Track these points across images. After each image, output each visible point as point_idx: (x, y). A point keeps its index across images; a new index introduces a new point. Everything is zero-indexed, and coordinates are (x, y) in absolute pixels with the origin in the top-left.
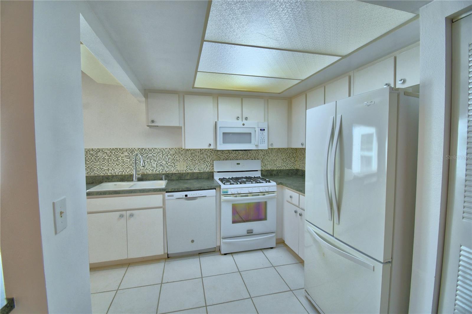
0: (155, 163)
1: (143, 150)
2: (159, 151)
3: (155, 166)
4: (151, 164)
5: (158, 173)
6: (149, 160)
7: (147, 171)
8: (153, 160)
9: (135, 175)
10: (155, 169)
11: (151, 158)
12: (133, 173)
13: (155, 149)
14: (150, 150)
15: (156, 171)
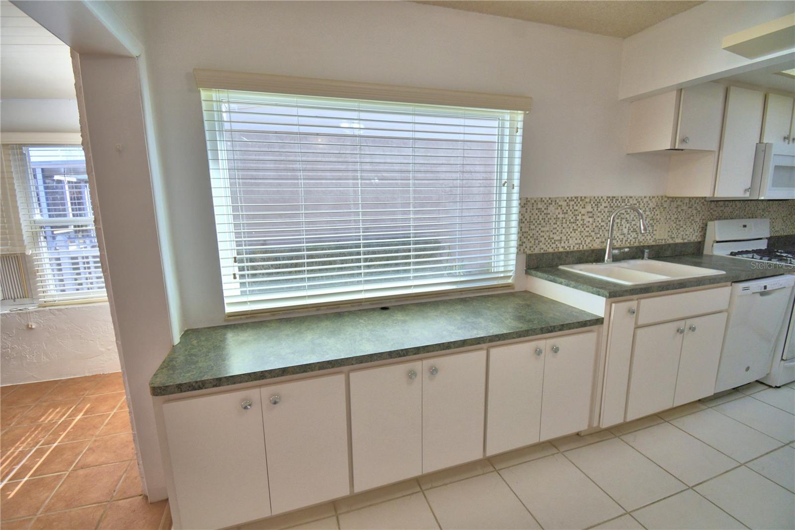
0: (628, 226)
1: (614, 200)
2: (635, 202)
3: (625, 231)
8: (624, 221)
9: (610, 250)
10: (625, 239)
11: (622, 216)
12: (603, 247)
13: (631, 197)
14: (624, 201)
15: (626, 241)
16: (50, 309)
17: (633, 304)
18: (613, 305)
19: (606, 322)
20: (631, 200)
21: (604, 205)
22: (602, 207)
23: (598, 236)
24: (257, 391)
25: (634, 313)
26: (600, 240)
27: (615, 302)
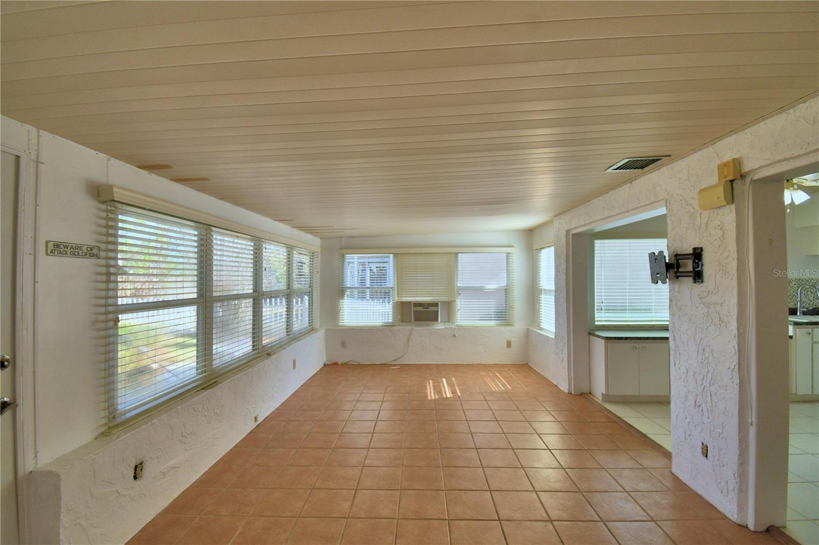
0: (812, 295)
1: (801, 280)
2: (815, 282)
3: (811, 298)
4: (807, 296)
5: (815, 307)
6: (806, 292)
7: (804, 304)
8: (809, 292)
9: (800, 309)
10: (812, 303)
11: (808, 290)
12: (796, 307)
13: (813, 279)
14: (807, 281)
15: (813, 304)
16: (460, 328)
17: (810, 330)
18: (797, 330)
19: (794, 337)
20: (812, 280)
21: (793, 283)
22: (793, 284)
23: (792, 300)
24: (637, 344)
25: (810, 334)
26: (793, 303)
27: (798, 328)
